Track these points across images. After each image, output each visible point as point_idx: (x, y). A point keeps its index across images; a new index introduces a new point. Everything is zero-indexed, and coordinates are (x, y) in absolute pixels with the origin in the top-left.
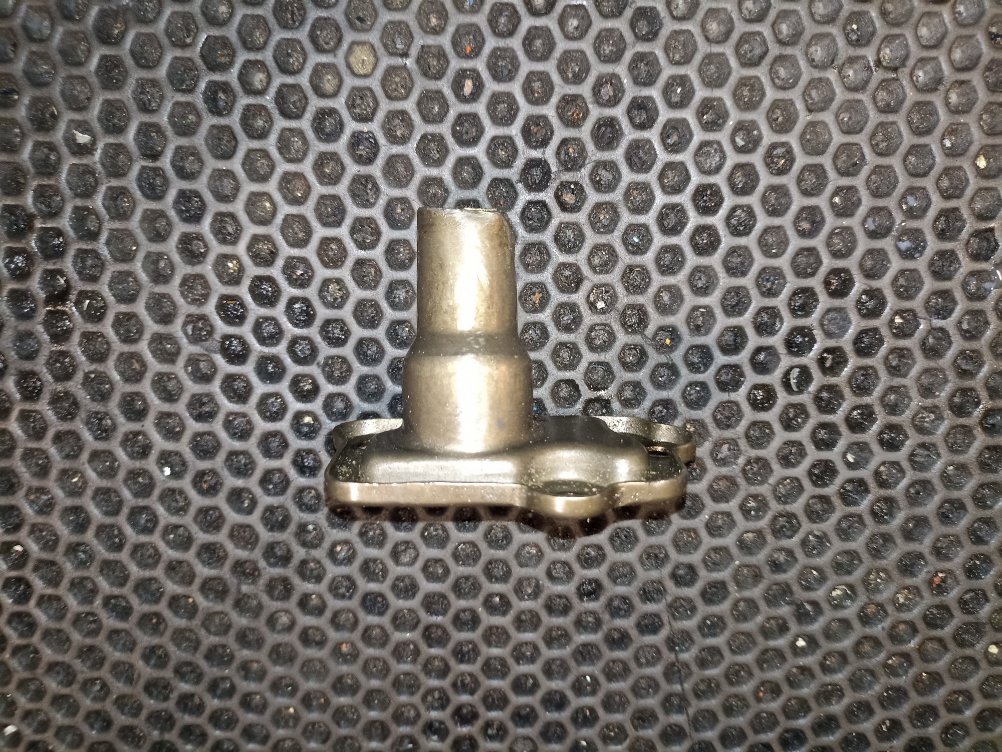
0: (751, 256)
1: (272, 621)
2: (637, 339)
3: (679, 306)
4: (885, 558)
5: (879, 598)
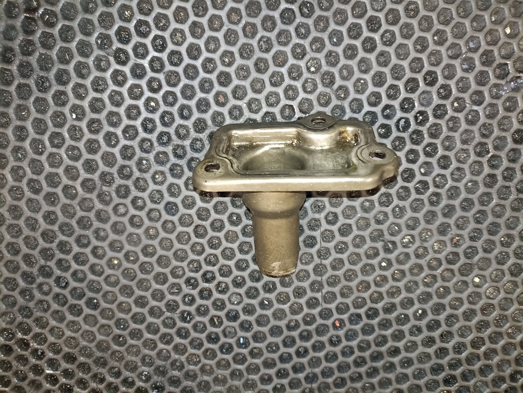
0: (390, 57)
1: (115, 209)
2: (328, 90)
3: (351, 77)
4: (431, 224)
5: (425, 245)
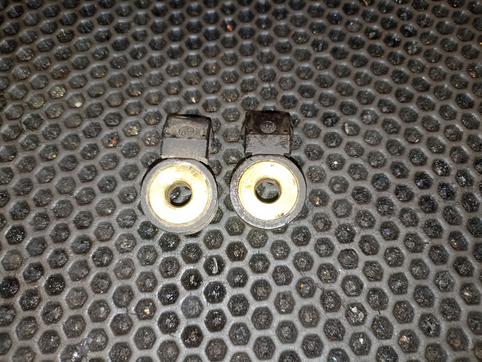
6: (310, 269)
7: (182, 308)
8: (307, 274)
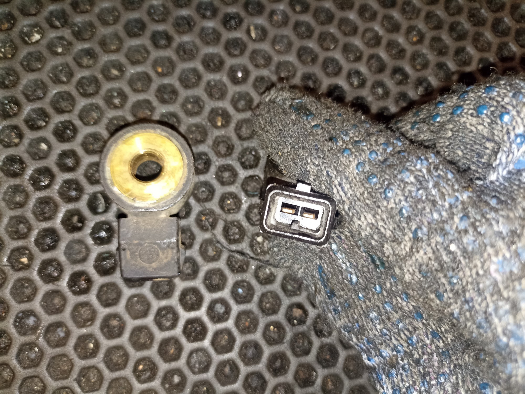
6: (211, 199)
7: (65, 253)
8: (209, 205)
